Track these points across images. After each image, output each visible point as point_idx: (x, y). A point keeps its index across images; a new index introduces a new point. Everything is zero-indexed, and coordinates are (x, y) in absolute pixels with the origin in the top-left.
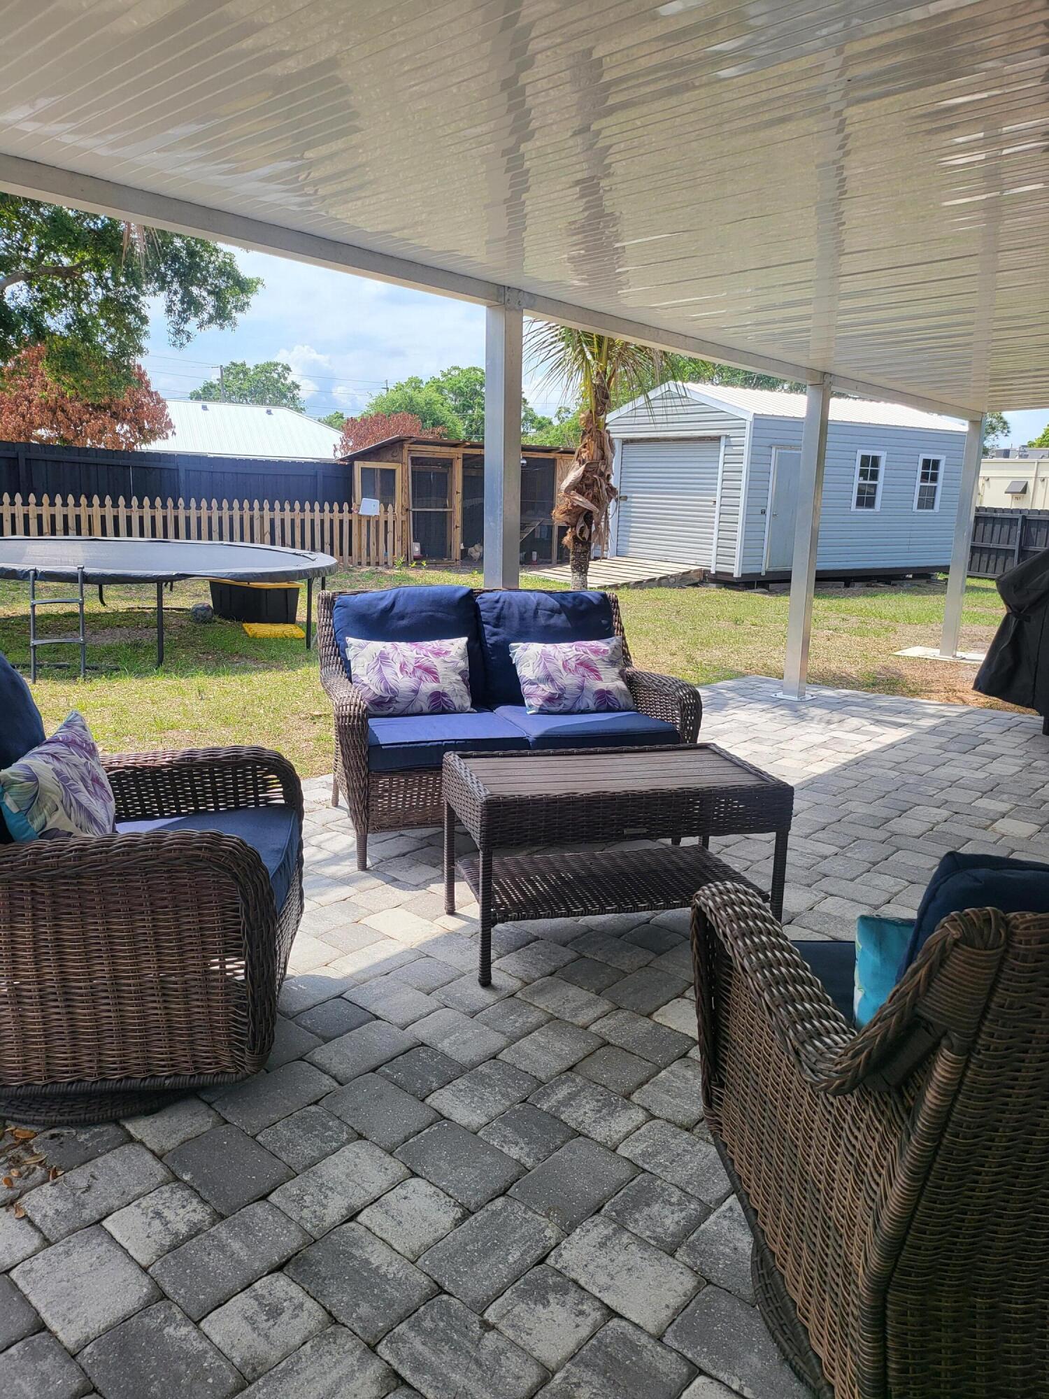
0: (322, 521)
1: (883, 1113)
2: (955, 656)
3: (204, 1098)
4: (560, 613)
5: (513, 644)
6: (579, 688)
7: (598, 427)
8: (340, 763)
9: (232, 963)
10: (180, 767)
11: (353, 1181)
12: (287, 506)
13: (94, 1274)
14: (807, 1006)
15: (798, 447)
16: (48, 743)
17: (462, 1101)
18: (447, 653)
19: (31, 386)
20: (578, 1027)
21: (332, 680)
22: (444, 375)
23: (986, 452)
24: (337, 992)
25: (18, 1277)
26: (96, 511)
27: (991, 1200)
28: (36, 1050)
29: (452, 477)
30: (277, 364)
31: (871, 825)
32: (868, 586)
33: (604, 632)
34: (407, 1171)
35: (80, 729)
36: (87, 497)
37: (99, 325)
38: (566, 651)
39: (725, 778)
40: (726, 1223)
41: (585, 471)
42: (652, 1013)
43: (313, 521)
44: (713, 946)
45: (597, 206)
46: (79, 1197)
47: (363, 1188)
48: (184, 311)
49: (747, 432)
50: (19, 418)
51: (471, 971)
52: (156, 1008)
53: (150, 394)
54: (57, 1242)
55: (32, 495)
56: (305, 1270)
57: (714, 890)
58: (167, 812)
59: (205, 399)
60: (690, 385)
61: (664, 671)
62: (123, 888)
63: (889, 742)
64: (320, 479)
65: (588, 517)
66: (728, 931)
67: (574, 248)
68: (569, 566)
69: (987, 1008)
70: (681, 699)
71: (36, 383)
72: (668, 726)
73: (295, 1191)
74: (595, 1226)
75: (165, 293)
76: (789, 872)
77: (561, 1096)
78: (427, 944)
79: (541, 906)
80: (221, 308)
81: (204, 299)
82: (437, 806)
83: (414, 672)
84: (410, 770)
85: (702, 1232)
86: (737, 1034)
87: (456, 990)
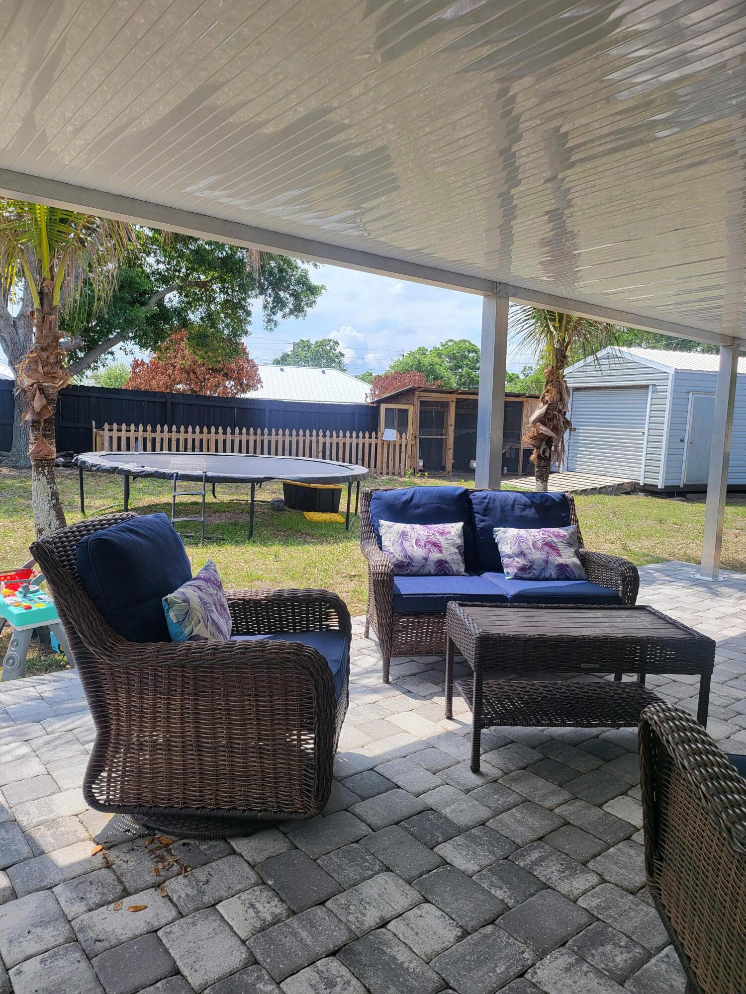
0: (357, 444)
3: (281, 829)
4: (531, 507)
5: (496, 529)
6: (544, 561)
7: (558, 378)
8: (372, 607)
9: (305, 735)
10: (272, 601)
11: (383, 900)
12: (335, 434)
13: (211, 940)
14: (736, 796)
15: (713, 393)
16: (194, 579)
17: (460, 853)
18: (449, 533)
19: (175, 357)
20: (545, 808)
21: (369, 549)
22: (443, 345)
24: (370, 766)
25: (163, 936)
26: (213, 436)
28: (177, 783)
29: (448, 415)
30: (330, 341)
33: (564, 522)
34: (421, 898)
35: (213, 572)
36: (207, 428)
37: (220, 318)
38: (534, 535)
39: (660, 631)
40: (664, 966)
41: (548, 409)
42: (603, 804)
43: (351, 444)
44: (655, 752)
45: (561, 227)
46: (201, 887)
47: (390, 905)
48: (274, 307)
49: (670, 382)
50: (167, 378)
51: (464, 761)
52: (254, 762)
53: (248, 361)
54: (187, 915)
55: (174, 426)
56: (351, 958)
57: (658, 708)
58: (263, 631)
59: (282, 364)
60: (625, 349)
62: (238, 677)
64: (357, 416)
65: (549, 441)
66: (670, 738)
68: (533, 477)
71: (179, 356)
72: (613, 592)
73: (343, 901)
74: (562, 955)
75: (264, 296)
77: (533, 857)
78: (432, 738)
79: (517, 717)
80: (297, 305)
81: (287, 299)
82: (440, 640)
83: (425, 546)
84: (421, 613)
85: (645, 970)
86: (674, 821)
87: (454, 773)
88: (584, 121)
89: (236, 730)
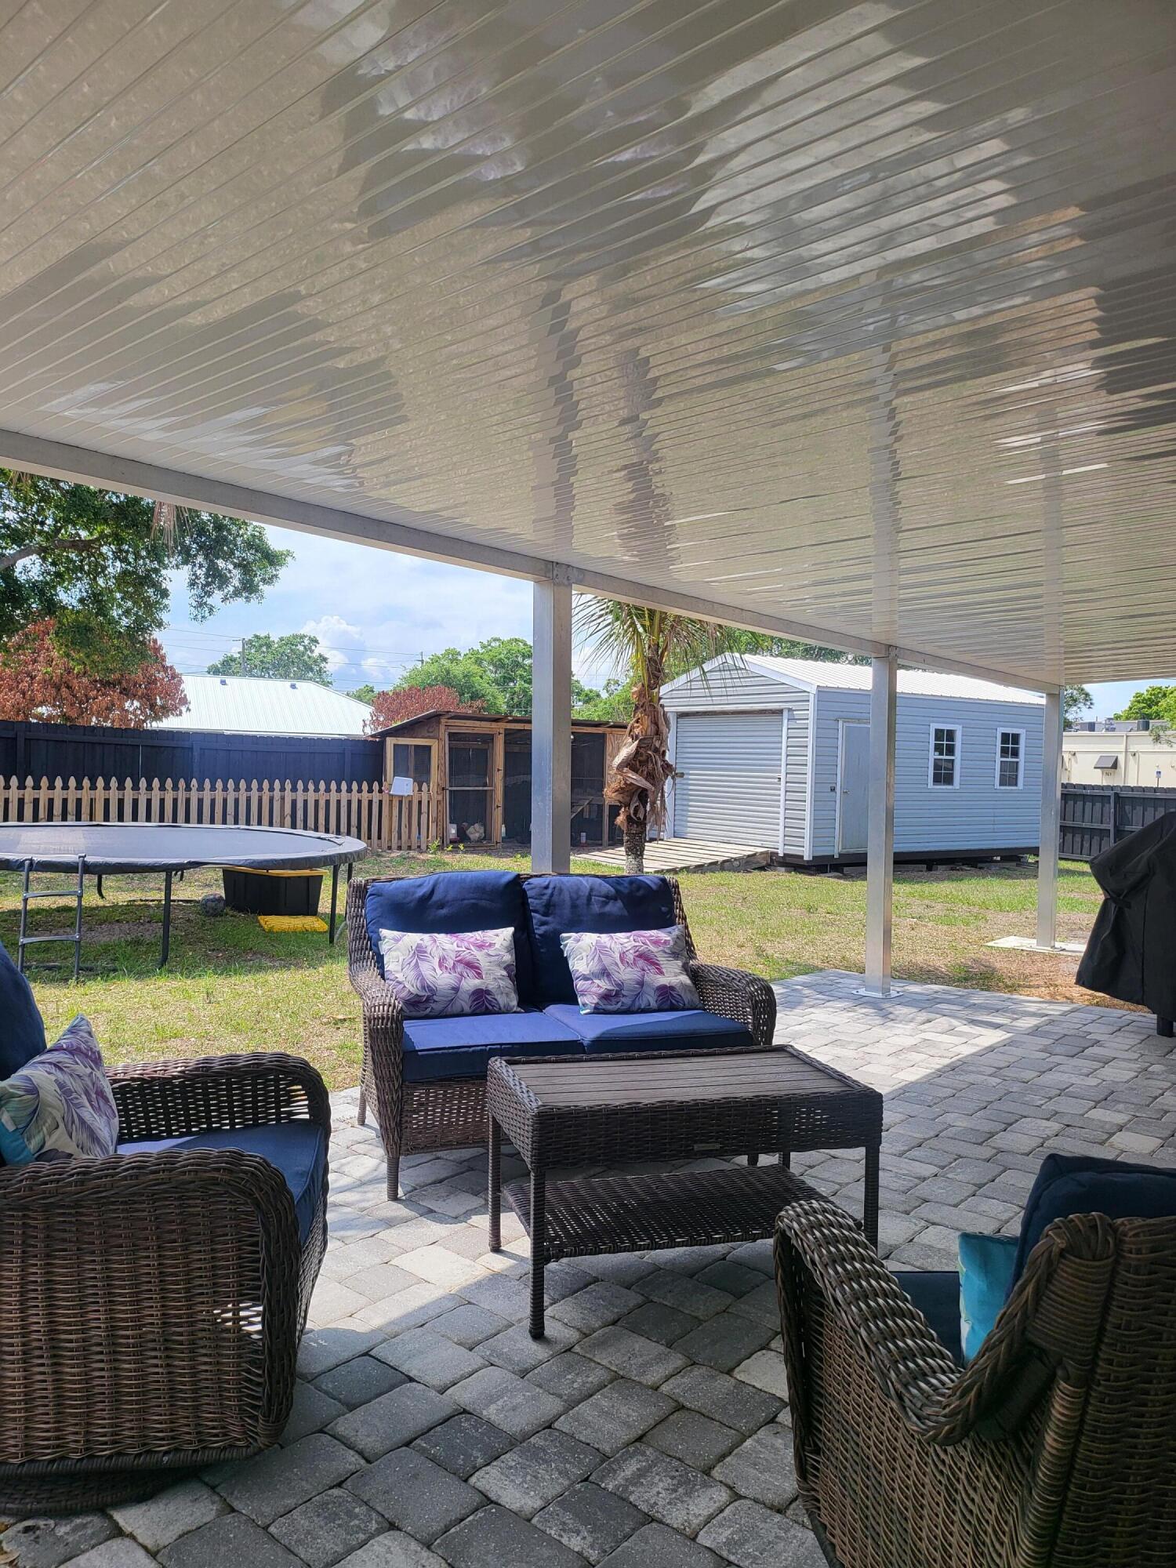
0: (349, 802)
1: (1000, 1467)
2: (1053, 947)
3: (207, 1479)
4: (616, 900)
5: (564, 935)
6: (638, 983)
7: (651, 701)
8: (369, 1074)
9: (247, 1308)
10: (193, 1078)
12: (311, 786)
14: (909, 1342)
15: (866, 721)
16: (50, 1051)
17: (512, 1481)
18: (491, 945)
19: (35, 661)
20: (646, 1387)
21: (363, 978)
22: (484, 647)
23: (1068, 725)
24: (363, 1348)
26: (100, 794)
28: (14, 1419)
29: (493, 753)
30: (303, 637)
31: (974, 1140)
32: (952, 869)
33: (664, 920)
35: (86, 1035)
36: (90, 779)
37: (115, 599)
38: (622, 942)
39: (806, 1084)
41: (639, 747)
42: (733, 1369)
43: (339, 802)
45: (646, 488)
48: (208, 584)
49: (811, 705)
50: (19, 696)
51: (520, 1321)
52: (157, 1366)
53: (165, 669)
55: (30, 777)
57: (798, 1210)
58: (176, 1131)
59: (224, 674)
60: (747, 657)
61: (732, 965)
62: (127, 1218)
63: (987, 1044)
64: (348, 756)
65: (643, 795)
66: (816, 1257)
68: (623, 849)
69: (1102, 1330)
70: (751, 993)
71: (41, 659)
72: (738, 1025)
75: (190, 566)
76: (883, 1196)
77: (628, 1473)
78: (468, 1288)
79: (600, 1238)
80: (247, 581)
81: (230, 572)
82: (481, 1121)
83: (454, 968)
84: (450, 1080)
86: (832, 1387)
87: (502, 1343)
89: (124, 1311)
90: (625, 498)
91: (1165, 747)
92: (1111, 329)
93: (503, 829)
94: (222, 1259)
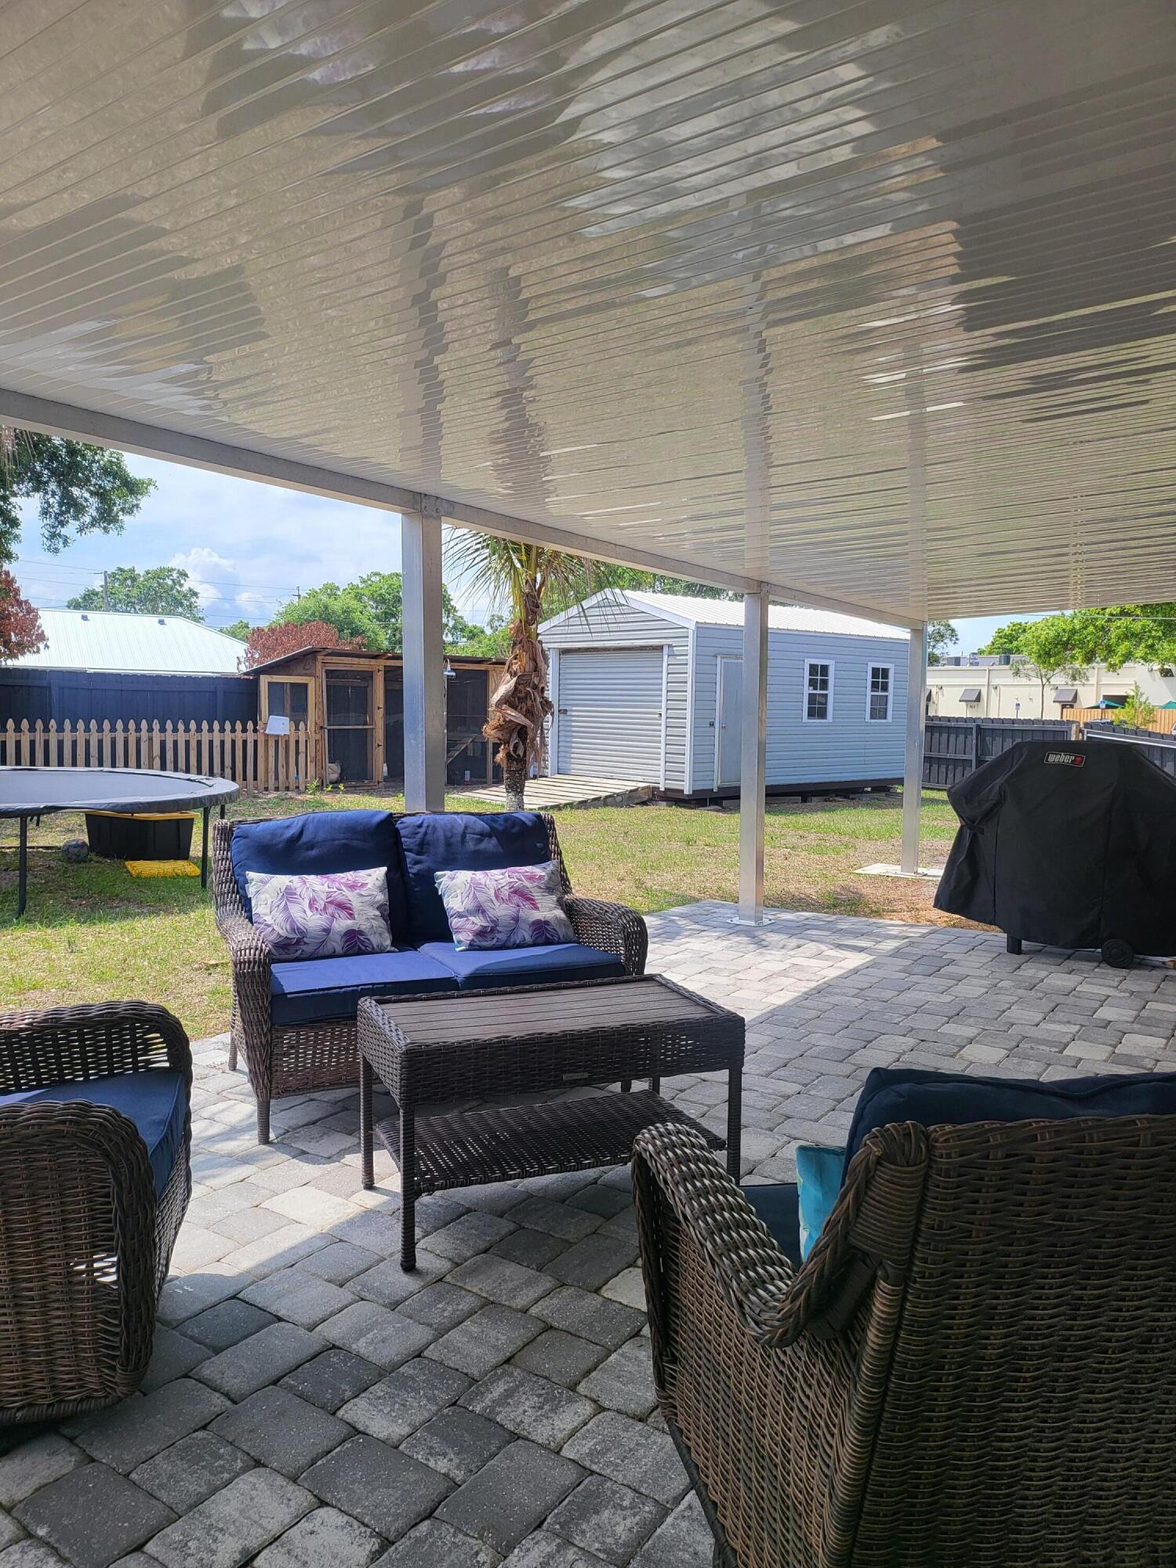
0: (222, 743)
1: (831, 1364)
2: (916, 873)
3: (66, 1432)
4: (490, 837)
5: (438, 873)
6: (513, 919)
7: (529, 637)
8: (238, 1018)
9: (101, 1260)
10: (41, 1029)
11: (248, 1518)
12: (181, 726)
14: (751, 1252)
15: (740, 656)
17: (380, 1411)
18: (363, 885)
20: (517, 1311)
21: (230, 922)
22: (364, 582)
23: (934, 660)
24: (230, 1292)
27: (946, 1450)
29: (373, 691)
30: (171, 570)
31: (835, 1058)
32: (825, 801)
33: (540, 856)
34: (314, 1500)
38: (497, 879)
39: (674, 1012)
40: (684, 1524)
41: (517, 683)
42: (600, 1288)
43: (211, 743)
44: (655, 1197)
45: (520, 416)
47: (261, 1526)
48: (62, 513)
49: (690, 641)
51: (391, 1255)
53: (19, 603)
57: (654, 1132)
59: (85, 608)
60: (628, 593)
61: (608, 898)
63: (851, 967)
64: (220, 695)
65: (522, 732)
66: (669, 1176)
67: (500, 456)
68: (504, 786)
69: (917, 1231)
70: (624, 925)
72: (611, 957)
73: (177, 1537)
74: (536, 1543)
75: (41, 494)
76: (750, 1115)
77: (496, 1394)
78: (340, 1227)
79: (472, 1170)
80: (106, 510)
81: (86, 500)
82: (352, 1061)
83: (325, 908)
84: (320, 1021)
85: (659, 1537)
86: (687, 1298)
87: (374, 1278)
88: (545, 261)
90: (501, 426)
91: (1024, 681)
92: (971, 264)
93: (385, 769)
94: (74, 1211)
